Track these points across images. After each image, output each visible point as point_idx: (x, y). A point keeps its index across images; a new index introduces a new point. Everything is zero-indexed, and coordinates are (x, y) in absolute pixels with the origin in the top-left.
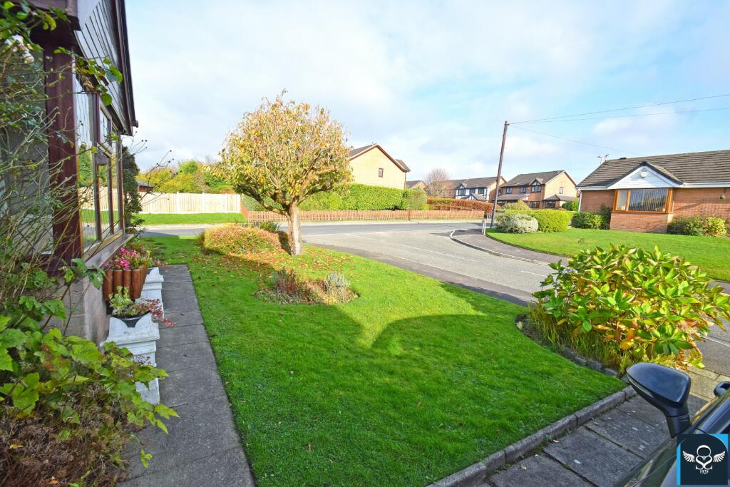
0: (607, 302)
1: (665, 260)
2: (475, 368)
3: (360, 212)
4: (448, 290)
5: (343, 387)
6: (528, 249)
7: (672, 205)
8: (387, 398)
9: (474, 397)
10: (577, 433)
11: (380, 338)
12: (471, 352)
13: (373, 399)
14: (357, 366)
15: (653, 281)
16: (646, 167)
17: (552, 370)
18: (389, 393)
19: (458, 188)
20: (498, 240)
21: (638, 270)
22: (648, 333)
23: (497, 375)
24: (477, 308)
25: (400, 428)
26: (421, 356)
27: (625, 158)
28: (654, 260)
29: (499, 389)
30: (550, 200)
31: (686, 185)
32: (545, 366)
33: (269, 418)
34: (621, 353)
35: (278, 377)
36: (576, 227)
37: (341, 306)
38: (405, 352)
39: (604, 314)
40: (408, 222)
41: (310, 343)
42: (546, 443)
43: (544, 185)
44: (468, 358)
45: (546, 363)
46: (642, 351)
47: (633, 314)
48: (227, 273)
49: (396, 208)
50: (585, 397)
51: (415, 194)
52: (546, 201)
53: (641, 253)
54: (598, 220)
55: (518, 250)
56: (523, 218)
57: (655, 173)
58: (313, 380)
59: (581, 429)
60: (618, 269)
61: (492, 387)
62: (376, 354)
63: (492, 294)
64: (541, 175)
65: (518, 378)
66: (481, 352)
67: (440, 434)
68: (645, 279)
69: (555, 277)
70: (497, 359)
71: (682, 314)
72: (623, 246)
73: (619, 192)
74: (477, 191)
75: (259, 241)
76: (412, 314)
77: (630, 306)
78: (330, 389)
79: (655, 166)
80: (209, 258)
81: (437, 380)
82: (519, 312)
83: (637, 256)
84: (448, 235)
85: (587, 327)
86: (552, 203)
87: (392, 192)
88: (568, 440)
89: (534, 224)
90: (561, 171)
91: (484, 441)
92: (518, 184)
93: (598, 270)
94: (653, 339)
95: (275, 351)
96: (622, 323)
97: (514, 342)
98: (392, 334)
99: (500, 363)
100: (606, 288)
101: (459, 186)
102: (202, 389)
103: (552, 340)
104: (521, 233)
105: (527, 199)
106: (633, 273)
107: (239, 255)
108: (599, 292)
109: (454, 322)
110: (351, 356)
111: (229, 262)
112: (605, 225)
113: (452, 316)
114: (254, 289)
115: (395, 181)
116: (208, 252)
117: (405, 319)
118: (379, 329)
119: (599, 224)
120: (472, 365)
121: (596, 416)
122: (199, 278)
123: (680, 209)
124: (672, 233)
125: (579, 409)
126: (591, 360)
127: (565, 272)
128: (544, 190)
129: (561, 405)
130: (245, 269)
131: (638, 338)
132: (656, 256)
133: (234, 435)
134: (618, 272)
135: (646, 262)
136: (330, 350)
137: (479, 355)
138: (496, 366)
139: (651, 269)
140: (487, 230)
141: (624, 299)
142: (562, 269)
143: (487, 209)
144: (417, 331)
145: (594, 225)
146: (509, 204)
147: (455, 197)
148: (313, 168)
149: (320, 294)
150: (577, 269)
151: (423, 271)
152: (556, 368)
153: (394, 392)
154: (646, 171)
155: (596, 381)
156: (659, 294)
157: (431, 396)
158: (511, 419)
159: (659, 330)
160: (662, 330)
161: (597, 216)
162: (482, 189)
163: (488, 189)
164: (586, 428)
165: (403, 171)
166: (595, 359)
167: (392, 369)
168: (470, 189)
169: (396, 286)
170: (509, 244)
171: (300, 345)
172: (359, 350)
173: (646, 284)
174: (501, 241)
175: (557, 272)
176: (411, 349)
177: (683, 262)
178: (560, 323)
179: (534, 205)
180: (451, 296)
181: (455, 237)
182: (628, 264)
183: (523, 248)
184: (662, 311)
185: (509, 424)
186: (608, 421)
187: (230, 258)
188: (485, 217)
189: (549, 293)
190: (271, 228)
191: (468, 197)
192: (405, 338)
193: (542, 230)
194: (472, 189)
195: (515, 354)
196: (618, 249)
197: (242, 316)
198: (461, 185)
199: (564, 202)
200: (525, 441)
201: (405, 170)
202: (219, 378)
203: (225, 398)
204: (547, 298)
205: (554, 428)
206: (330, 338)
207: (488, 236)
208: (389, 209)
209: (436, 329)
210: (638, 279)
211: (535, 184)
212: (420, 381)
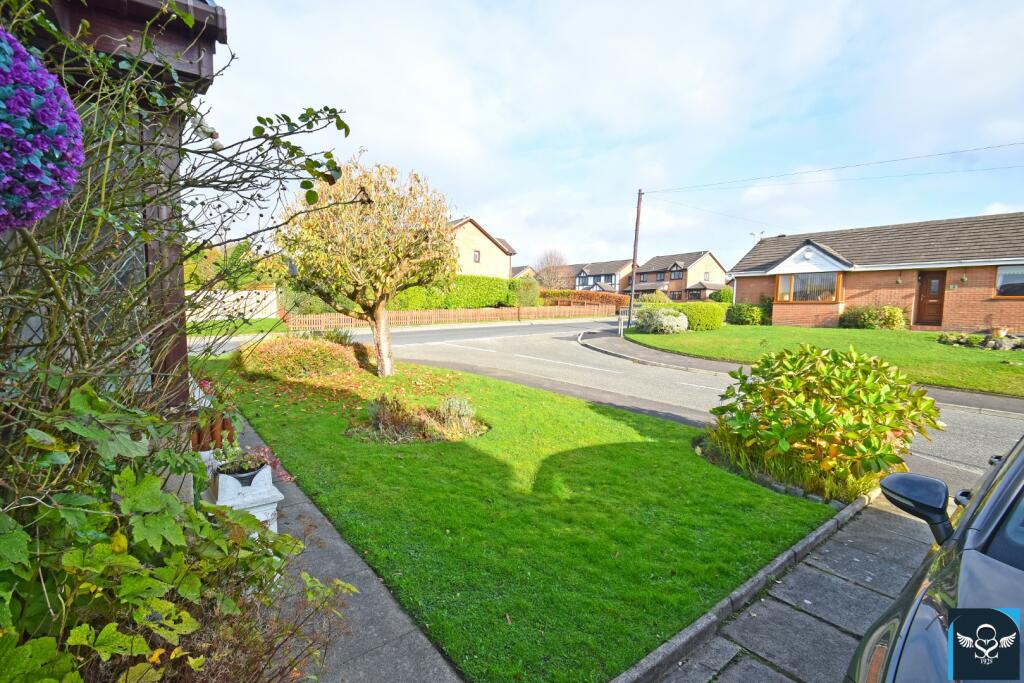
0: (805, 414)
1: (862, 361)
2: (666, 507)
3: (451, 311)
4: (600, 412)
5: (521, 543)
6: (679, 353)
7: (843, 292)
8: (577, 551)
9: (676, 541)
10: (797, 570)
11: (538, 479)
12: (654, 488)
13: (562, 554)
14: (526, 517)
15: (852, 387)
16: (811, 247)
17: (752, 501)
18: (578, 545)
19: (578, 276)
20: (640, 344)
21: (833, 374)
22: (852, 448)
23: (694, 513)
24: (642, 433)
25: (606, 583)
26: (597, 498)
27: (784, 236)
28: (849, 361)
29: (701, 528)
30: (695, 290)
31: (857, 268)
32: (743, 498)
33: (442, 590)
34: (823, 474)
35: (432, 539)
36: (732, 323)
37: (472, 442)
38: (576, 494)
39: (802, 430)
40: (516, 323)
41: (453, 493)
42: (769, 584)
43: (685, 270)
44: (654, 496)
45: (743, 494)
46: (846, 469)
47: (834, 427)
48: (293, 406)
49: (500, 305)
50: (798, 530)
51: (524, 284)
52: (690, 290)
53: (835, 355)
54: (757, 313)
55: (668, 356)
56: (668, 314)
57: (821, 254)
58: (480, 539)
59: (801, 566)
60: (811, 374)
61: (693, 527)
62: (542, 500)
63: (653, 414)
64: (681, 257)
65: (719, 514)
66: (667, 487)
67: (654, 587)
68: (843, 385)
69: (737, 387)
70: (686, 493)
71: (887, 423)
72: (814, 347)
73: (780, 278)
74: (603, 278)
75: (328, 359)
76: (569, 447)
77: (831, 418)
78: (505, 548)
79: (821, 245)
80: (257, 386)
81: (625, 524)
82: (693, 435)
83: (830, 358)
84: (575, 338)
85: (784, 446)
86: (696, 294)
87: (493, 283)
88: (791, 580)
89: (682, 322)
90: (705, 252)
91: (705, 589)
92: (653, 269)
93: (791, 377)
94: (859, 455)
95: (414, 507)
96: (822, 438)
97: (699, 471)
98: (551, 473)
99: (691, 498)
100: (802, 398)
101: (579, 272)
102: (333, 565)
103: (742, 465)
104: (668, 333)
105: (666, 288)
106: (829, 378)
107: (302, 380)
108: (793, 403)
109: (621, 452)
110: (512, 505)
111: (291, 391)
112: (766, 320)
113: (617, 445)
114: (343, 427)
115: (496, 267)
116: (253, 377)
117: (560, 453)
118: (532, 468)
119: (759, 319)
120: (660, 503)
121: (813, 550)
122: (257, 415)
123: (852, 297)
124: (845, 327)
125: (794, 543)
126: (790, 486)
127: (749, 381)
128: (686, 275)
129: (777, 540)
130: (319, 400)
131: (840, 455)
132: (852, 358)
133: (401, 616)
134: (812, 379)
135: (842, 365)
136: (482, 499)
137: (665, 491)
138: (688, 502)
139: (848, 373)
140: (625, 331)
141: (824, 409)
142: (745, 378)
143: (619, 303)
144: (580, 467)
145: (753, 320)
146: (645, 295)
147: (574, 288)
148: (408, 256)
149: (437, 428)
150: (763, 377)
151: (560, 390)
152: (757, 498)
153: (583, 544)
154: (810, 251)
155: (803, 509)
156: (860, 402)
157: (627, 543)
158: (727, 562)
159: (864, 444)
160: (867, 444)
161: (755, 308)
162: (609, 277)
163: (617, 277)
164: (806, 564)
165: (507, 253)
166: (794, 484)
167: (569, 517)
168: (594, 276)
169: (534, 410)
170: (656, 348)
171: (442, 496)
172: (518, 496)
173: (846, 391)
174: (645, 345)
175: (738, 381)
176: (582, 490)
177: (882, 363)
178: (749, 444)
179: (676, 296)
180: (606, 420)
181: (586, 341)
182: (822, 368)
183: (672, 352)
184: (864, 421)
185: (725, 566)
186: (825, 554)
187: (291, 385)
188: (617, 313)
189: (731, 408)
190: (341, 340)
191: (593, 287)
192: (569, 477)
193: (693, 329)
194: (597, 277)
195: (705, 485)
196: (809, 350)
197: (345, 464)
198: (582, 271)
199: (711, 292)
200: (748, 585)
201: (510, 253)
202: (349, 548)
203: (370, 572)
204: (728, 415)
205: (775, 567)
206: (477, 485)
207: (627, 339)
208: (491, 307)
209: (605, 463)
210: (837, 386)
211: (675, 269)
212: (607, 528)
